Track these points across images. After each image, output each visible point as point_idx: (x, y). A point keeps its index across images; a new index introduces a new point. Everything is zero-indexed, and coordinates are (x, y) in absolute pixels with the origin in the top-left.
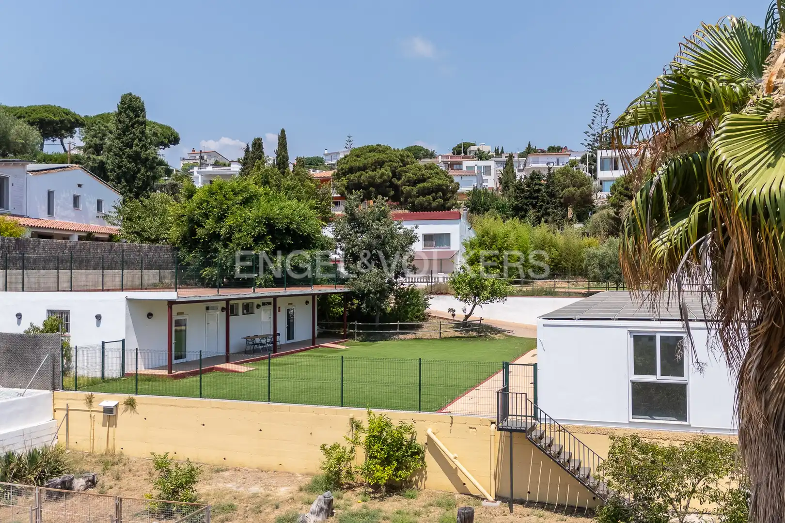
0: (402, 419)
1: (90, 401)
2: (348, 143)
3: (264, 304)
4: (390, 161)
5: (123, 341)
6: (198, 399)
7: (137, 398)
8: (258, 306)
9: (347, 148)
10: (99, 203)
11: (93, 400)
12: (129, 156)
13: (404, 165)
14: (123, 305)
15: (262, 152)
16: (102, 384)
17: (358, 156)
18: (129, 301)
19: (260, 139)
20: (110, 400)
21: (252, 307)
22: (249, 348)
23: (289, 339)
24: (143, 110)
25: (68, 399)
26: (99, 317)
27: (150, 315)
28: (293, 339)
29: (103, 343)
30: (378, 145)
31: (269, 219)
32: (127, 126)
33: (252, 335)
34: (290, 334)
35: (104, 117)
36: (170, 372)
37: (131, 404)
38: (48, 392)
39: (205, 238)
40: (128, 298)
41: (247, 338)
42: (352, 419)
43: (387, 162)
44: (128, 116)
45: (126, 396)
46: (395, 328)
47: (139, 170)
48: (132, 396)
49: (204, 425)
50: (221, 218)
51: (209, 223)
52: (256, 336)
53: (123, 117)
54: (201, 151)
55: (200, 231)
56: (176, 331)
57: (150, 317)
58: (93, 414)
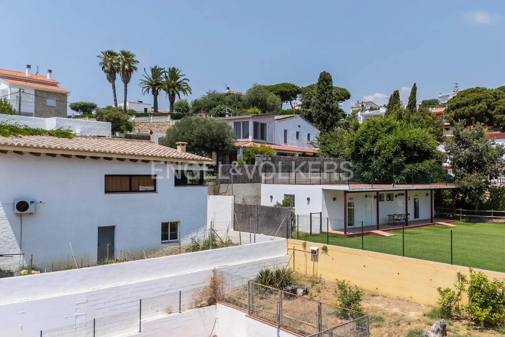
0: (496, 277)
1: (305, 245)
2: (455, 88)
3: (399, 195)
4: (486, 98)
5: (321, 213)
6: (361, 250)
7: (329, 246)
8: (396, 196)
9: (454, 92)
10: (309, 135)
11: (306, 245)
12: (324, 108)
13: (497, 100)
14: (321, 192)
15: (399, 99)
16: (310, 237)
17: (463, 96)
18: (324, 190)
19: (398, 91)
20: (314, 246)
21: (392, 197)
22: (390, 222)
23: (415, 217)
24: (331, 80)
25: (294, 244)
26: (308, 199)
27: (334, 199)
28: (418, 218)
29: (311, 214)
30: (477, 88)
31: (402, 141)
32: (323, 91)
33: (392, 214)
34: (416, 215)
35: (311, 87)
36: (345, 233)
37: (325, 249)
38: (285, 239)
39: (364, 154)
40: (323, 188)
41: (390, 215)
42: (459, 274)
43: (484, 99)
44: (323, 85)
45: (323, 245)
46: (490, 214)
47: (329, 115)
48: (326, 245)
49: (365, 266)
50: (374, 142)
51: (367, 145)
52: (395, 214)
53: (321, 85)
54: (362, 102)
55: (362, 150)
56: (348, 209)
57: (334, 200)
58: (306, 253)
